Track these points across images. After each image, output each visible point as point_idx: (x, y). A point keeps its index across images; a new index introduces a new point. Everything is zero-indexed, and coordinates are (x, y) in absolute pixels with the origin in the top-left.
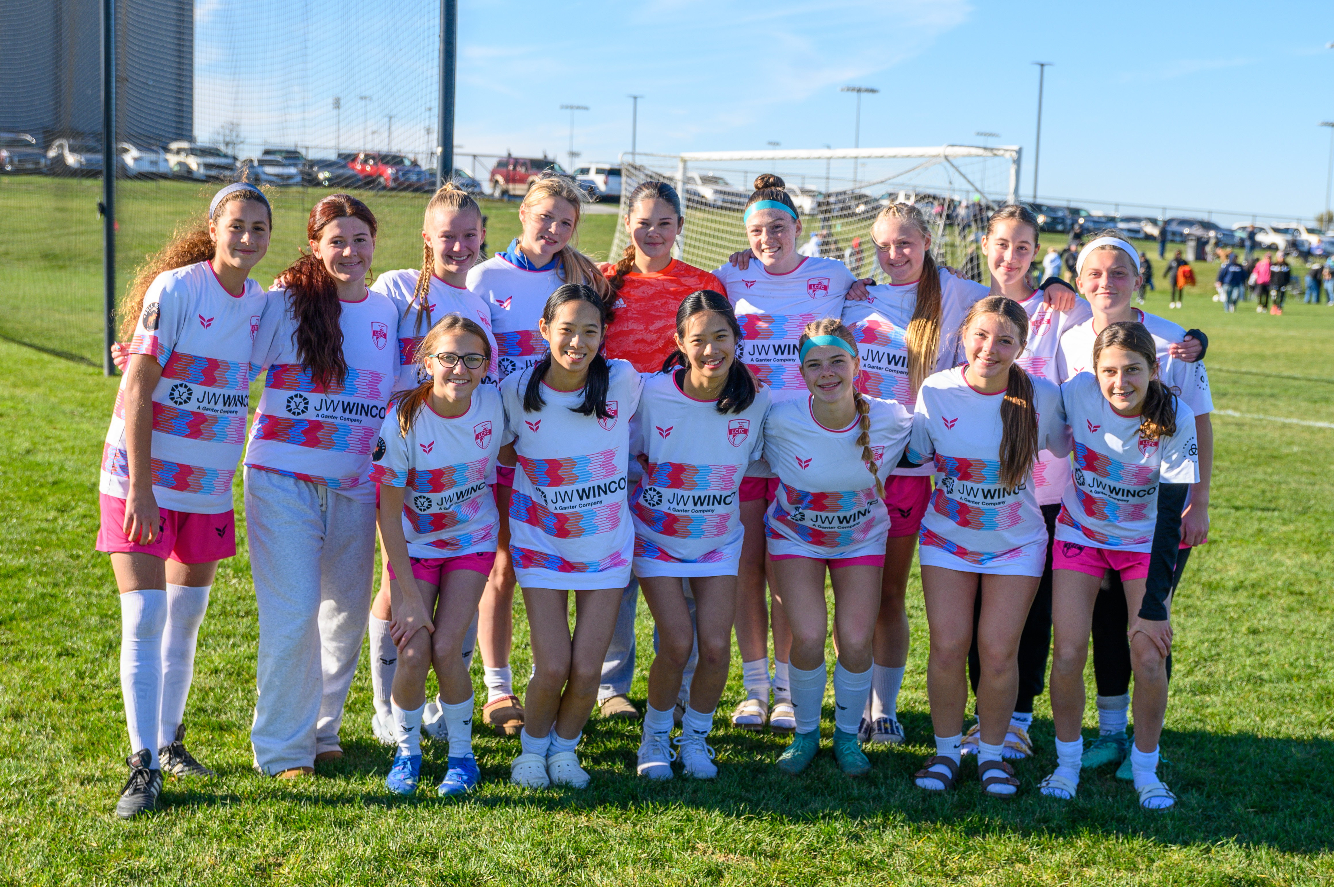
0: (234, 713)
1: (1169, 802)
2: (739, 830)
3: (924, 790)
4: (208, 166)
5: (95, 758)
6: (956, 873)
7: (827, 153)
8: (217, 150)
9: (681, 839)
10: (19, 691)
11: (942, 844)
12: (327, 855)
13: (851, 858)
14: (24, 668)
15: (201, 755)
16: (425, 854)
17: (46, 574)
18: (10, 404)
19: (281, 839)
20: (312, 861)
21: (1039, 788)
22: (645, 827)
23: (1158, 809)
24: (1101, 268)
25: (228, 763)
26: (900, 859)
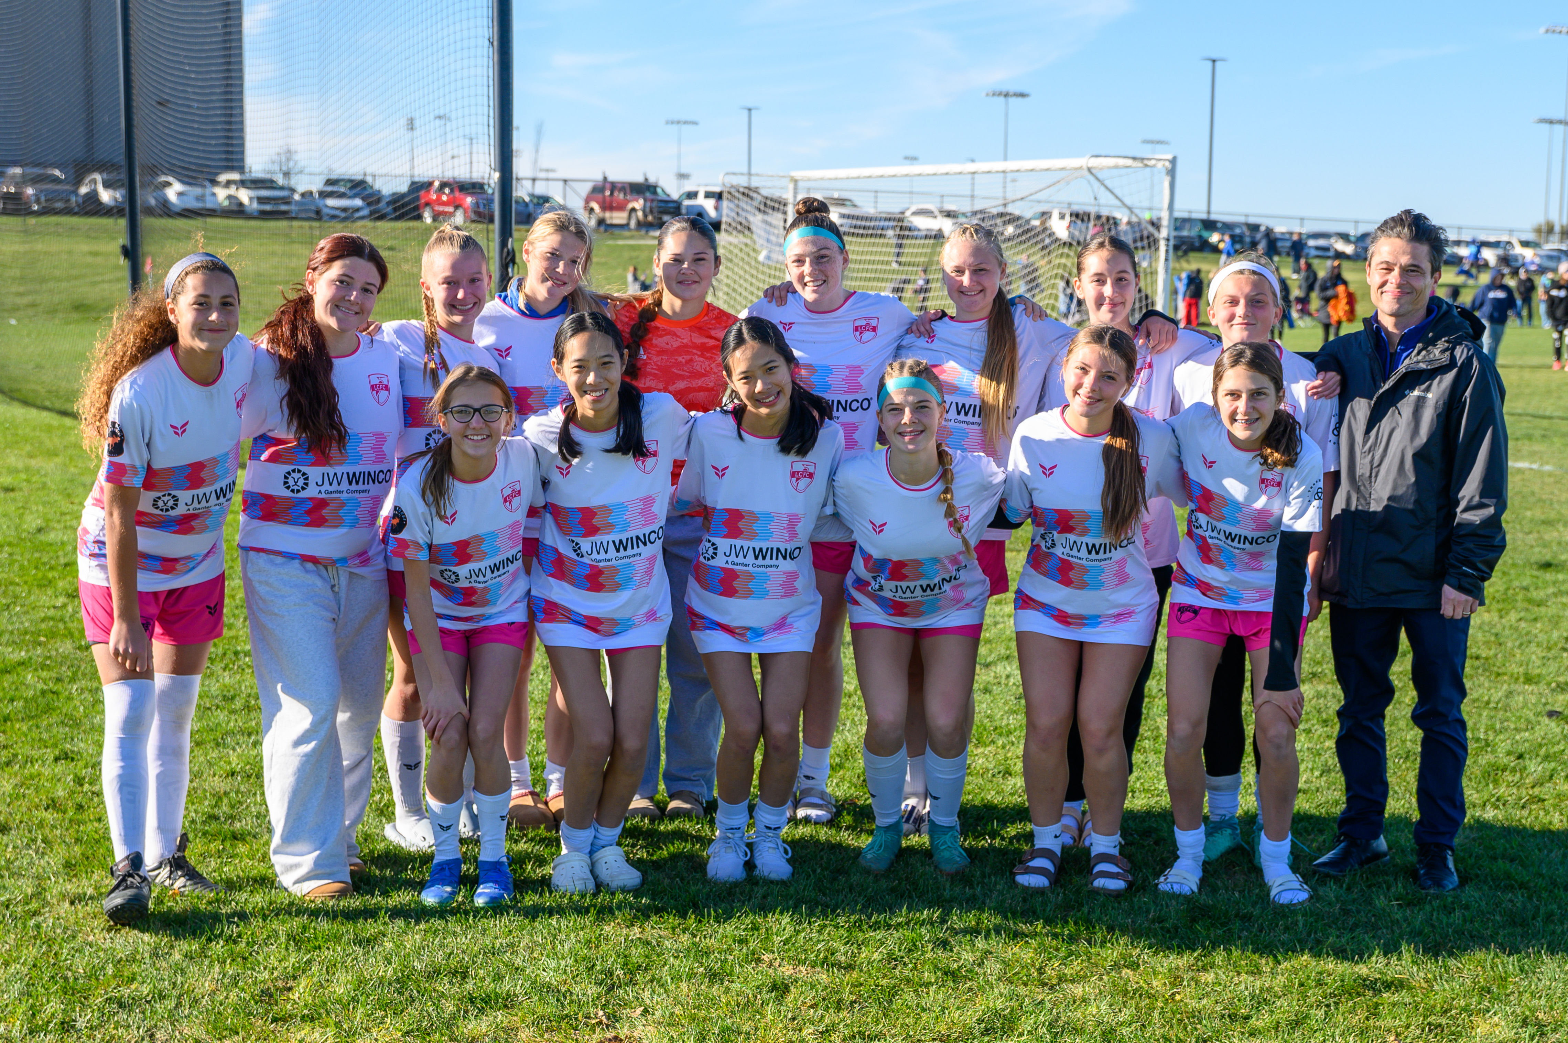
0: (249, 819)
1: (1303, 896)
2: (811, 939)
3: (1026, 889)
4: (261, 200)
5: (89, 873)
6: (1054, 981)
7: (971, 167)
8: (272, 181)
9: (744, 950)
10: (8, 800)
11: (1042, 949)
12: (342, 976)
13: (936, 967)
14: (16, 774)
15: (208, 869)
16: (455, 973)
17: (49, 668)
18: (23, 476)
19: (292, 960)
20: (325, 984)
21: (1157, 885)
22: (705, 937)
23: (1289, 906)
24: (1239, 295)
25: (238, 877)
26: (993, 967)
